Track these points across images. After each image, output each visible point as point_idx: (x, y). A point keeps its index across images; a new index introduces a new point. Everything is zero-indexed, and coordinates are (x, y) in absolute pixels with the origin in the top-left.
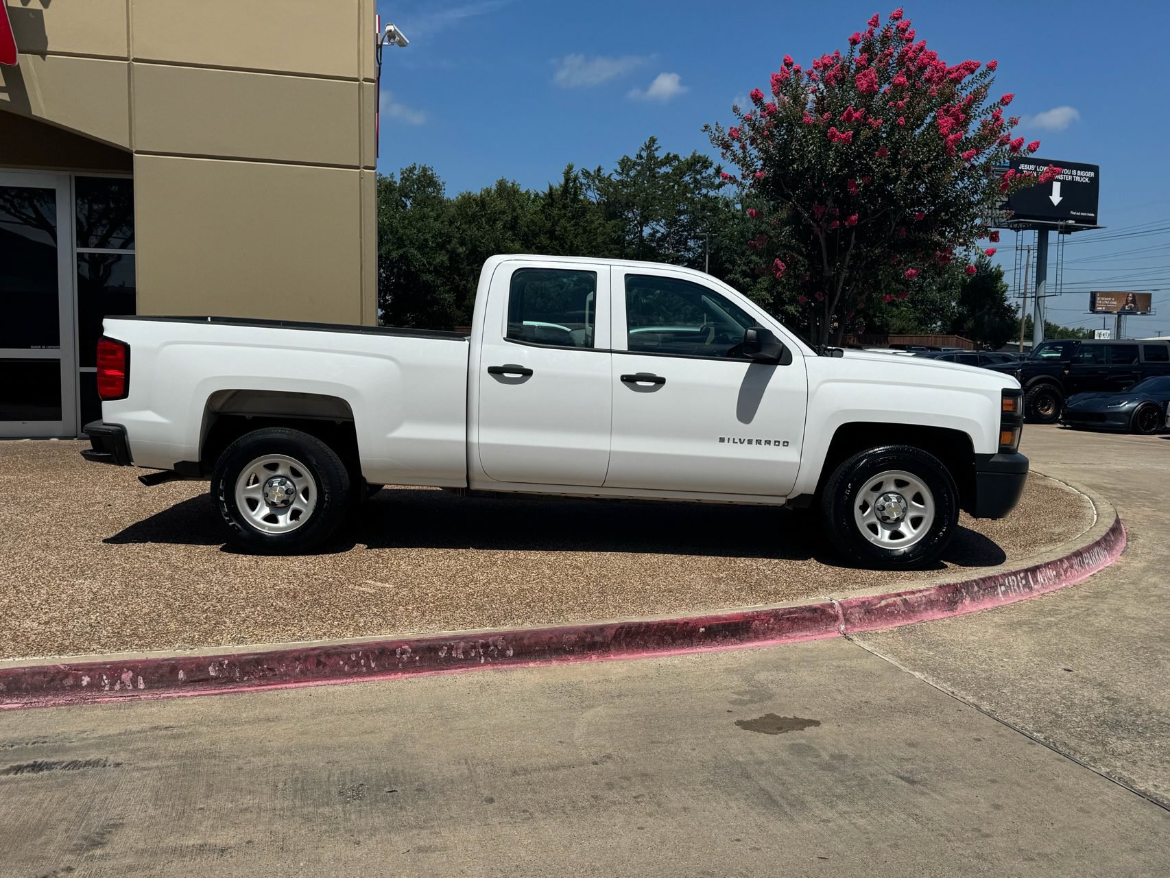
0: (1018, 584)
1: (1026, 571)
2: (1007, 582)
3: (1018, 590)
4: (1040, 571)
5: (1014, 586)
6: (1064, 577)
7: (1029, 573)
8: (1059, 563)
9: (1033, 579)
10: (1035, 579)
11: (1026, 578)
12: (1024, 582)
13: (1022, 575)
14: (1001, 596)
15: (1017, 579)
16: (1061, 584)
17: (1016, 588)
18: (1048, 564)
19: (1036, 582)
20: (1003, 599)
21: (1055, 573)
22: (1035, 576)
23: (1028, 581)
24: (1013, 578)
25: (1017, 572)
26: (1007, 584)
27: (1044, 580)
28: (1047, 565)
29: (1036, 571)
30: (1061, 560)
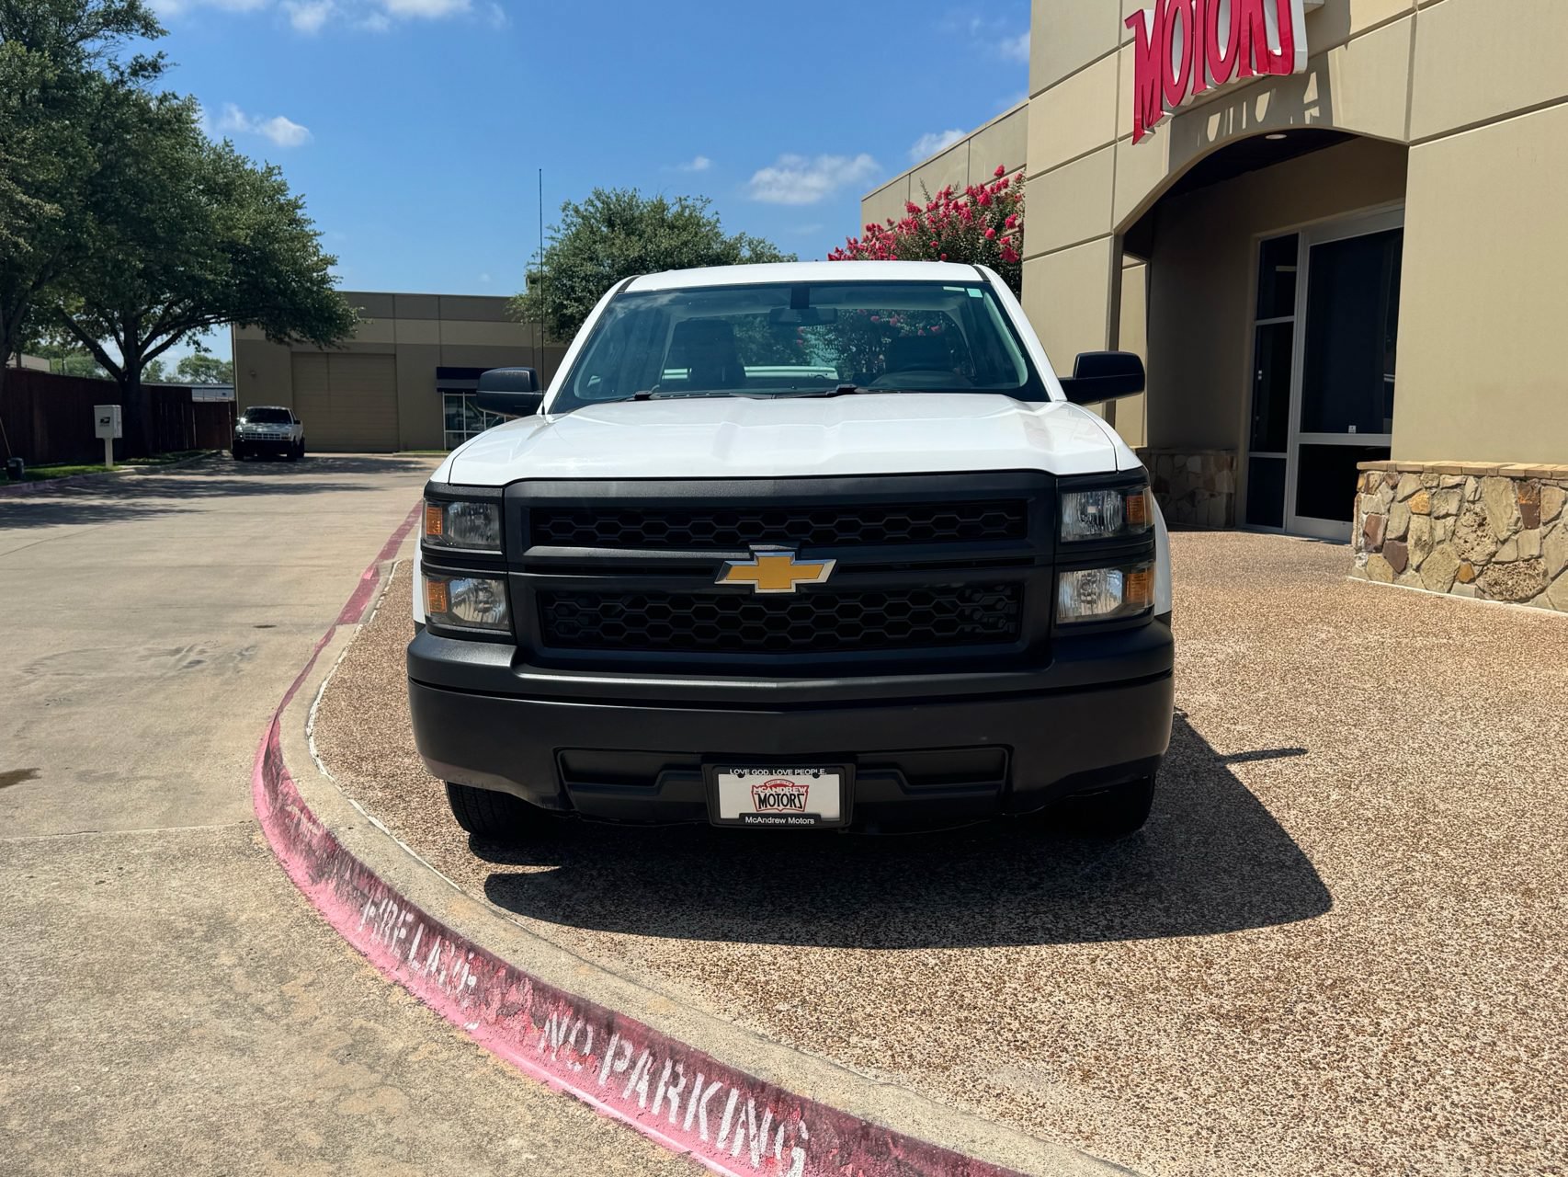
0: (392, 929)
1: (422, 918)
2: (383, 907)
3: (386, 939)
4: (442, 944)
5: (386, 925)
6: (491, 1014)
7: (421, 926)
8: (503, 973)
9: (420, 947)
10: (424, 949)
11: (412, 929)
12: (403, 933)
13: (410, 918)
14: (363, 921)
15: (398, 917)
16: (469, 1019)
17: (388, 932)
18: (471, 948)
19: (423, 958)
20: (360, 929)
21: (473, 981)
22: (427, 945)
23: (408, 941)
24: (395, 908)
25: (407, 903)
26: (381, 911)
27: (439, 971)
28: (469, 949)
29: (435, 936)
30: (515, 976)
